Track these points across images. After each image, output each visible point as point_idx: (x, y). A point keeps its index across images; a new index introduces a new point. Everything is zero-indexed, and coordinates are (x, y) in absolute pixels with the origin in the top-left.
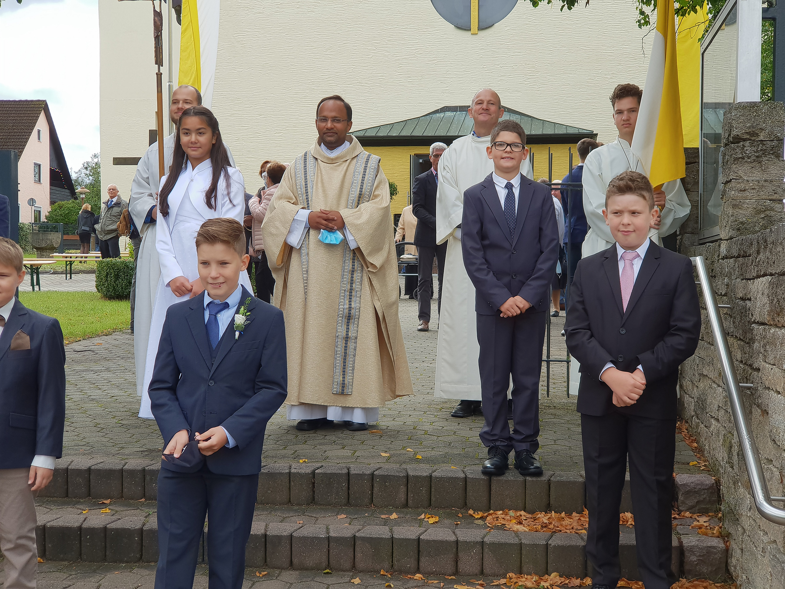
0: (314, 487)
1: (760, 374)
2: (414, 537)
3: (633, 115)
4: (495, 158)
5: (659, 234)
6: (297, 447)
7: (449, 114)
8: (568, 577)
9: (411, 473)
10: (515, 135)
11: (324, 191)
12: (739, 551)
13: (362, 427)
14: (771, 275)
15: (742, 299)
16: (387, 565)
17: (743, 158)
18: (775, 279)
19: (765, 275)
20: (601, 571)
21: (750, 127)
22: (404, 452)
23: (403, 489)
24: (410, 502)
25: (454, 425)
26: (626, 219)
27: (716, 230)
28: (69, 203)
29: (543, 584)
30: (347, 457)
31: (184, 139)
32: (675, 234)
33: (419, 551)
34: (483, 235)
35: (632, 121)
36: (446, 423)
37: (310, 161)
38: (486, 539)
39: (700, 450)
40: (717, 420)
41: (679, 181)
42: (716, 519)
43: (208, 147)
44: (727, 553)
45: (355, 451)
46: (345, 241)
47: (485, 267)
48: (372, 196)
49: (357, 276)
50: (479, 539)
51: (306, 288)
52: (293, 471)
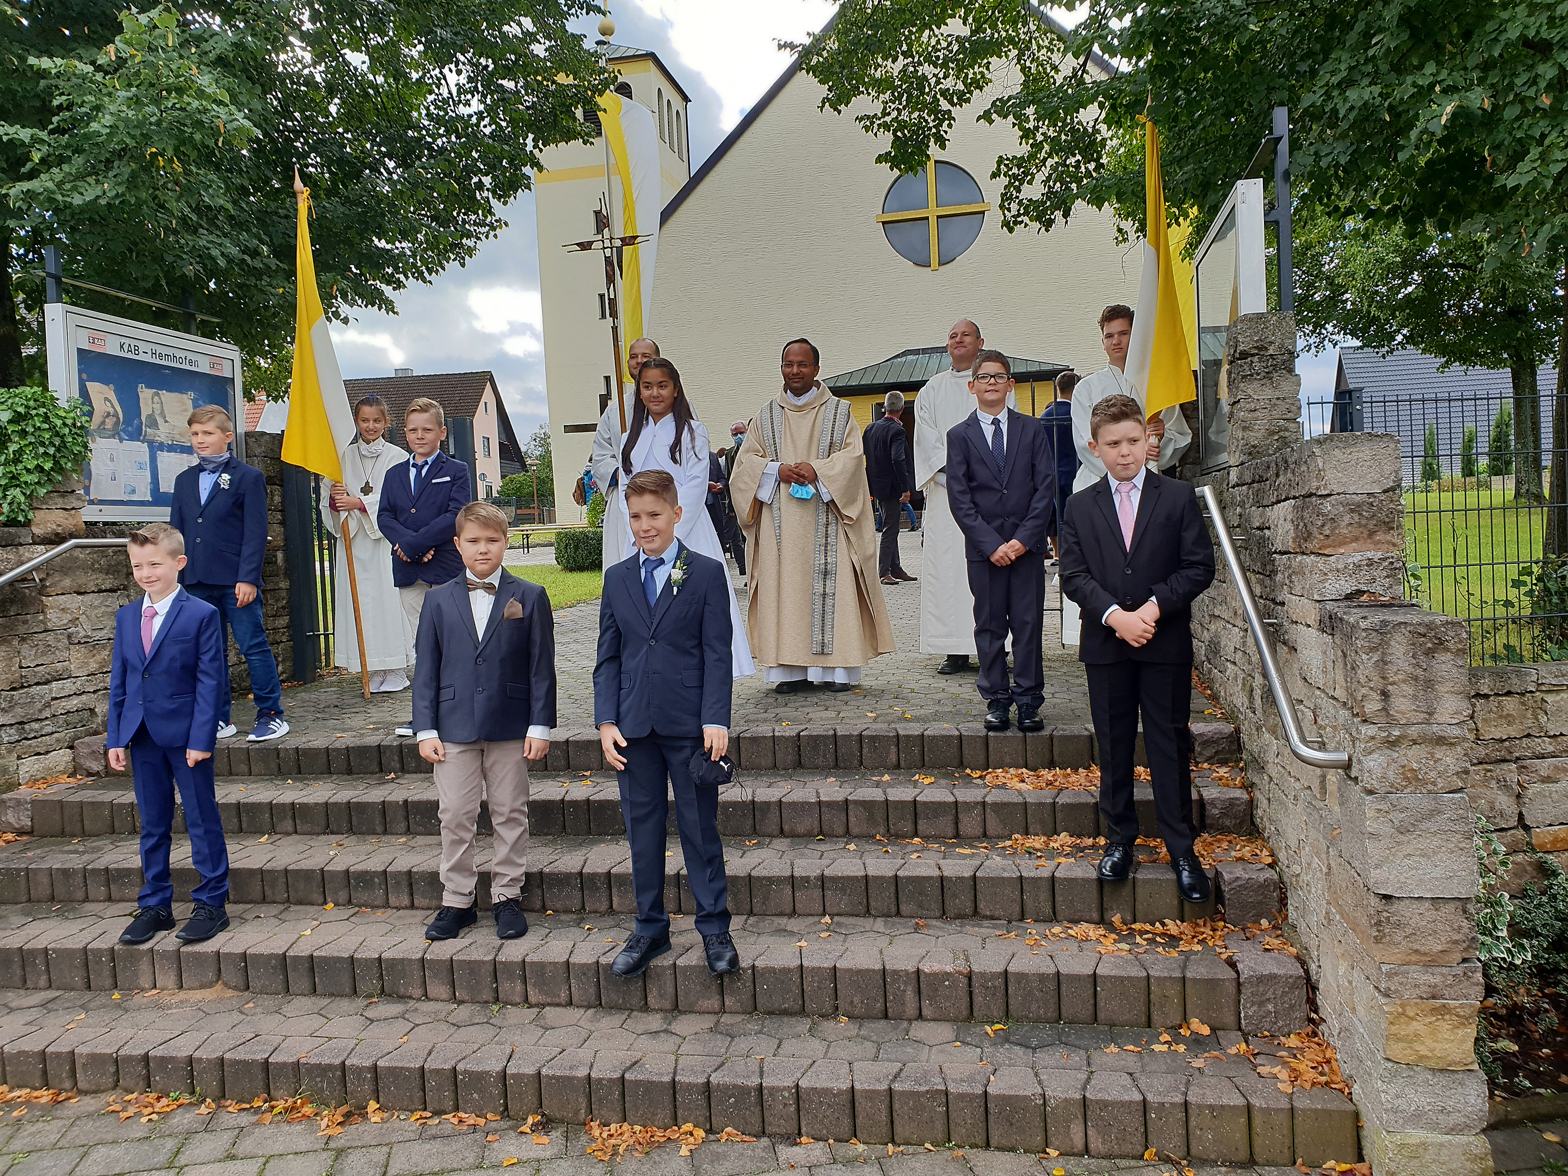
0: (799, 750)
1: (1286, 608)
2: (910, 799)
3: (1124, 338)
4: (979, 393)
5: (1158, 466)
6: (778, 711)
7: (910, 357)
8: (1079, 836)
9: (901, 733)
10: (999, 364)
11: (793, 441)
12: (1266, 802)
13: (845, 688)
14: (1294, 498)
15: (1258, 528)
16: (882, 830)
17: (1252, 375)
18: (1299, 502)
19: (1287, 499)
20: (1118, 830)
21: (1257, 341)
22: (891, 711)
23: (893, 749)
24: (902, 763)
25: (942, 682)
26: (1125, 448)
27: (1224, 457)
28: (520, 476)
29: (1052, 844)
30: (832, 719)
31: (645, 393)
32: (1174, 467)
33: (916, 814)
34: (969, 476)
35: (1123, 345)
36: (933, 680)
37: (777, 410)
38: (987, 799)
39: (1214, 698)
40: (1234, 663)
41: (1178, 407)
42: (1237, 770)
43: (669, 402)
44: (1251, 804)
45: (839, 713)
46: (818, 495)
47: (972, 512)
48: (843, 445)
49: (832, 529)
50: (979, 799)
51: (779, 544)
52: (776, 734)
